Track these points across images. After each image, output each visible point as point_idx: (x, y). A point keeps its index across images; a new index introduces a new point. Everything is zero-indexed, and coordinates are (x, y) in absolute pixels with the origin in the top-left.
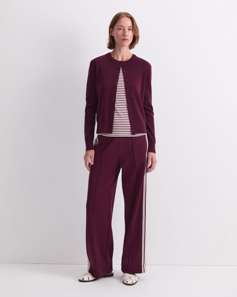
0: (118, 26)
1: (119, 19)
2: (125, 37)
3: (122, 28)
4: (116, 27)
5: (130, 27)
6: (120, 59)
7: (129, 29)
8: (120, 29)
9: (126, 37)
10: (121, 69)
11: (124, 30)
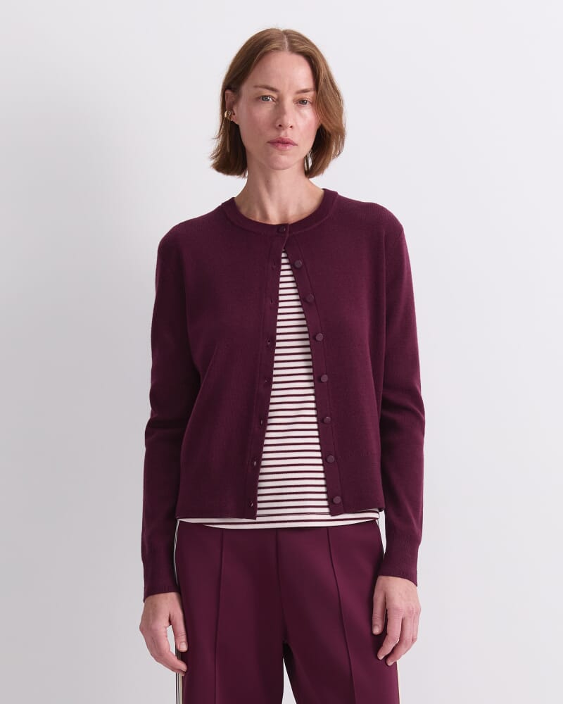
0: (256, 87)
1: (260, 59)
2: (283, 134)
3: (272, 97)
4: (247, 90)
5: (305, 91)
6: (274, 218)
7: (302, 102)
8: (265, 98)
9: (288, 134)
10: (283, 255)
11: (279, 102)
